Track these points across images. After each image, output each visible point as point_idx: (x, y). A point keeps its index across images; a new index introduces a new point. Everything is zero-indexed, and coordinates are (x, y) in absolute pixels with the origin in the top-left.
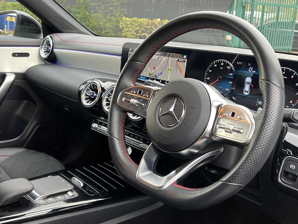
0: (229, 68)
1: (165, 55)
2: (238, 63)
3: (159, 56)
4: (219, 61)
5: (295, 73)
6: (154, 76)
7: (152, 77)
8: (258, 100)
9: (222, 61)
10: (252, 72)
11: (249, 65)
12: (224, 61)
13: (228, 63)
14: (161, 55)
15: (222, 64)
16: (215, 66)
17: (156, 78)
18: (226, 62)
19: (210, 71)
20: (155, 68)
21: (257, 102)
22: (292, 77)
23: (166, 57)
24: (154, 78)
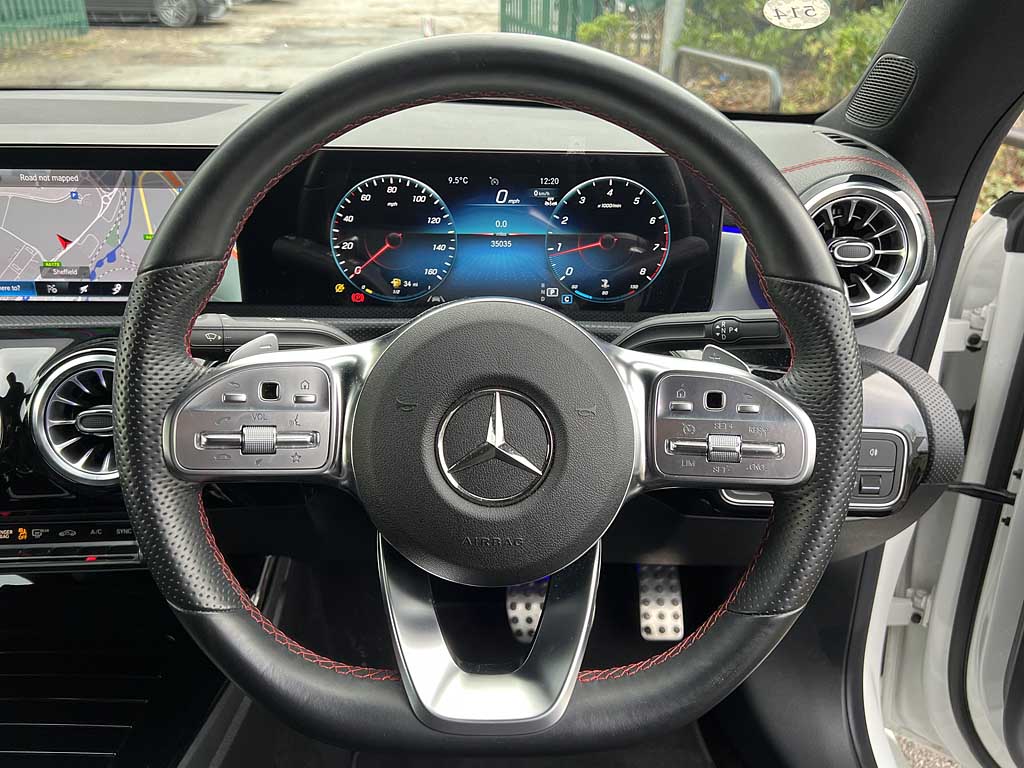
0: (421, 199)
1: (110, 183)
2: (450, 180)
3: (73, 189)
4: (379, 181)
5: (644, 189)
6: (75, 272)
7: (63, 280)
8: (543, 285)
9: (387, 180)
10: (506, 202)
11: (494, 181)
12: (396, 180)
13: (412, 184)
14: (84, 184)
15: (391, 190)
16: (365, 198)
17: (88, 280)
18: (405, 181)
19: (347, 219)
20: (65, 242)
21: (543, 292)
22: (637, 201)
23: (116, 190)
24: (78, 280)
